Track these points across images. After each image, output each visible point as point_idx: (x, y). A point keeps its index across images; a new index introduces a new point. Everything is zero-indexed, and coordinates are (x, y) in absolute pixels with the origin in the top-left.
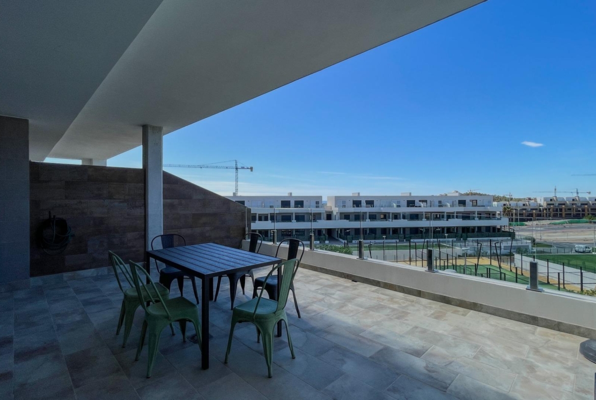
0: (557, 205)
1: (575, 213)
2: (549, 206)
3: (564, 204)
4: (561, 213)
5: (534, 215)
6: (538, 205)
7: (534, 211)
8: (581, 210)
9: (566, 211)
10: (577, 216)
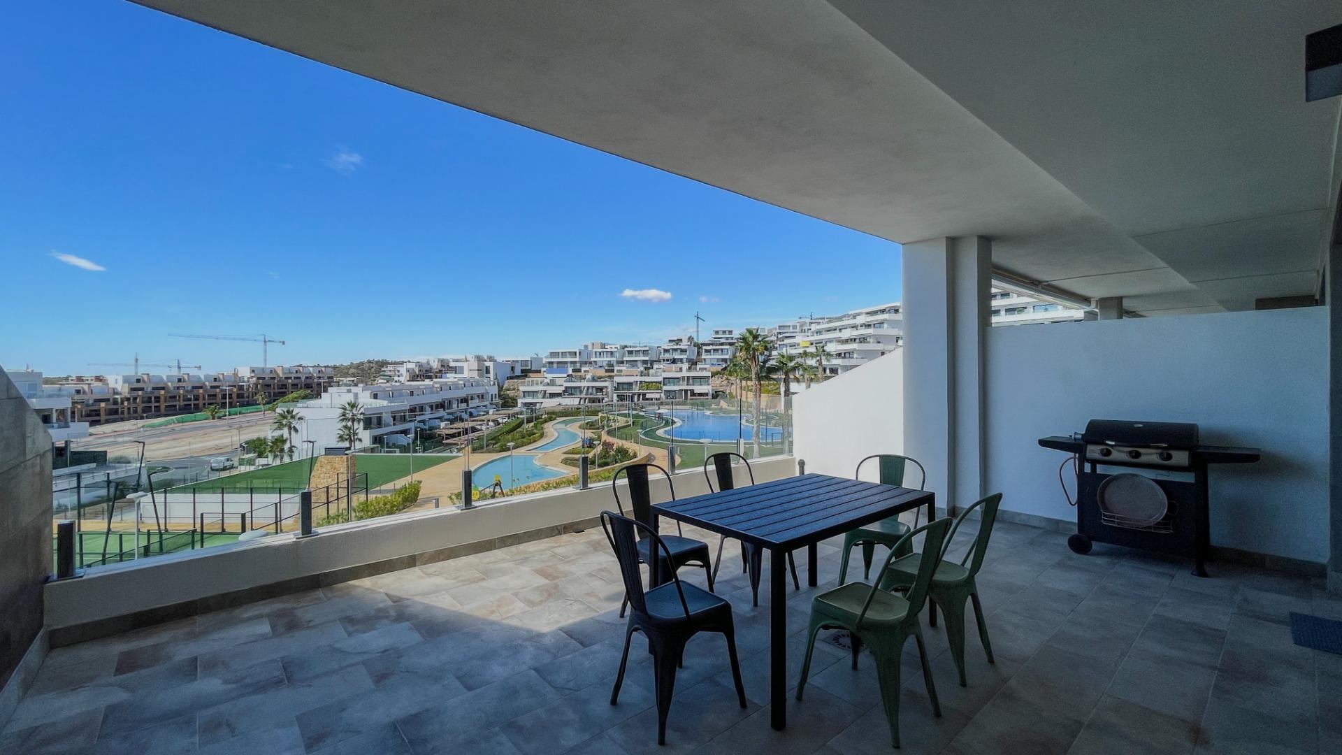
0: (150, 389)
1: (182, 403)
2: (135, 394)
3: (163, 388)
4: (157, 404)
5: (102, 413)
6: (111, 391)
7: (103, 405)
8: (193, 397)
9: (165, 401)
10: (186, 409)
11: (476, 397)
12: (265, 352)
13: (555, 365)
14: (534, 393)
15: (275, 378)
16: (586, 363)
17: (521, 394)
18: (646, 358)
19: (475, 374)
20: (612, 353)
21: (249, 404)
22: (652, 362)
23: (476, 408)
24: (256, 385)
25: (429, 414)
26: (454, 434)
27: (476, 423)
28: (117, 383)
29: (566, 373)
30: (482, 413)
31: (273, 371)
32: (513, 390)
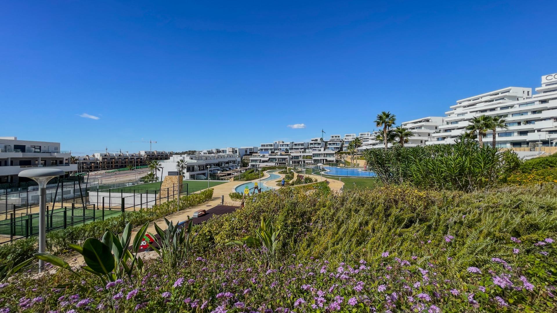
0: (109, 159)
1: (120, 164)
2: (104, 160)
3: (114, 159)
4: (112, 165)
5: (93, 167)
6: (96, 159)
7: (93, 164)
8: (124, 162)
9: (115, 164)
10: (122, 167)
11: (232, 162)
12: (151, 147)
13: (263, 150)
14: (256, 161)
15: (153, 156)
16: (276, 149)
17: (250, 161)
18: (303, 147)
19: (231, 153)
20: (287, 145)
21: (144, 165)
22: (305, 149)
23: (232, 166)
24: (147, 158)
25: (213, 168)
26: (224, 176)
27: (233, 172)
28: (98, 156)
29: (268, 153)
30: (234, 168)
31: (153, 153)
32: (247, 160)
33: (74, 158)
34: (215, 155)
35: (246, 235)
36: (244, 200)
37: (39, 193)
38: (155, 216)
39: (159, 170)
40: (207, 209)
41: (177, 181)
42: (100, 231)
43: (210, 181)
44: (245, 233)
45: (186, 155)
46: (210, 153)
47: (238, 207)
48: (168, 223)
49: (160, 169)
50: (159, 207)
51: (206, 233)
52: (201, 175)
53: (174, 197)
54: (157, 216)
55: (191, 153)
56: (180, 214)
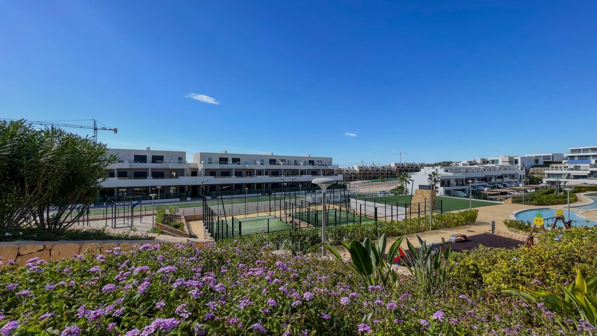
0: (365, 170)
1: (373, 176)
2: (361, 172)
3: (368, 170)
4: (366, 176)
6: (355, 171)
7: (353, 175)
8: (376, 174)
9: (369, 175)
10: (374, 178)
11: (509, 176)
12: (401, 158)
13: (576, 159)
14: (560, 175)
15: (403, 167)
17: (546, 176)
19: (507, 164)
21: (394, 177)
23: (509, 182)
24: (397, 170)
25: (477, 183)
26: (494, 195)
27: (510, 190)
28: (356, 169)
29: (589, 162)
30: (513, 185)
31: (403, 164)
32: (538, 174)
33: (340, 169)
34: (480, 167)
35: (542, 290)
36: (533, 234)
37: (322, 195)
38: (405, 231)
39: (409, 183)
40: (468, 235)
41: (429, 196)
42: (358, 234)
43: (471, 199)
44: (539, 285)
45: (439, 167)
46: (471, 164)
47: (522, 243)
48: (421, 242)
49: (410, 181)
50: (409, 222)
51: (469, 265)
52: (459, 192)
53: (425, 213)
54: (408, 231)
55: (446, 165)
56: (433, 234)
